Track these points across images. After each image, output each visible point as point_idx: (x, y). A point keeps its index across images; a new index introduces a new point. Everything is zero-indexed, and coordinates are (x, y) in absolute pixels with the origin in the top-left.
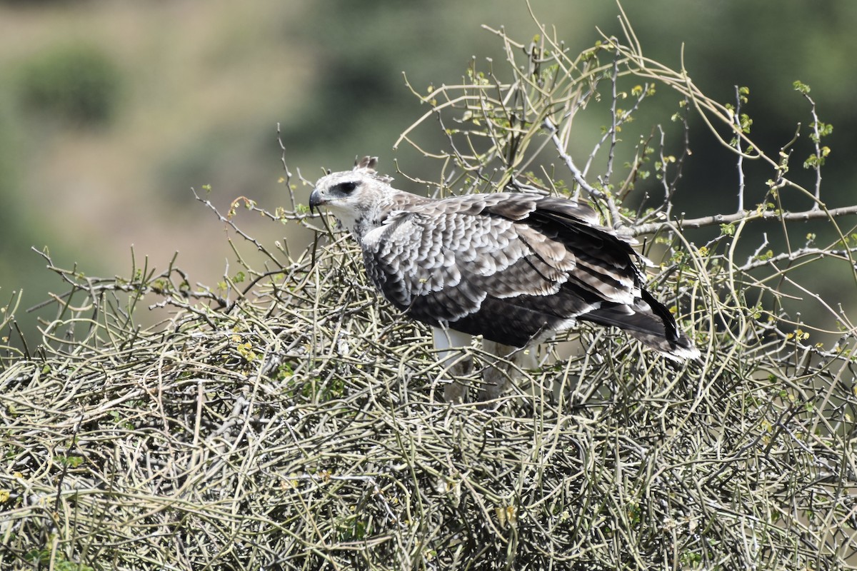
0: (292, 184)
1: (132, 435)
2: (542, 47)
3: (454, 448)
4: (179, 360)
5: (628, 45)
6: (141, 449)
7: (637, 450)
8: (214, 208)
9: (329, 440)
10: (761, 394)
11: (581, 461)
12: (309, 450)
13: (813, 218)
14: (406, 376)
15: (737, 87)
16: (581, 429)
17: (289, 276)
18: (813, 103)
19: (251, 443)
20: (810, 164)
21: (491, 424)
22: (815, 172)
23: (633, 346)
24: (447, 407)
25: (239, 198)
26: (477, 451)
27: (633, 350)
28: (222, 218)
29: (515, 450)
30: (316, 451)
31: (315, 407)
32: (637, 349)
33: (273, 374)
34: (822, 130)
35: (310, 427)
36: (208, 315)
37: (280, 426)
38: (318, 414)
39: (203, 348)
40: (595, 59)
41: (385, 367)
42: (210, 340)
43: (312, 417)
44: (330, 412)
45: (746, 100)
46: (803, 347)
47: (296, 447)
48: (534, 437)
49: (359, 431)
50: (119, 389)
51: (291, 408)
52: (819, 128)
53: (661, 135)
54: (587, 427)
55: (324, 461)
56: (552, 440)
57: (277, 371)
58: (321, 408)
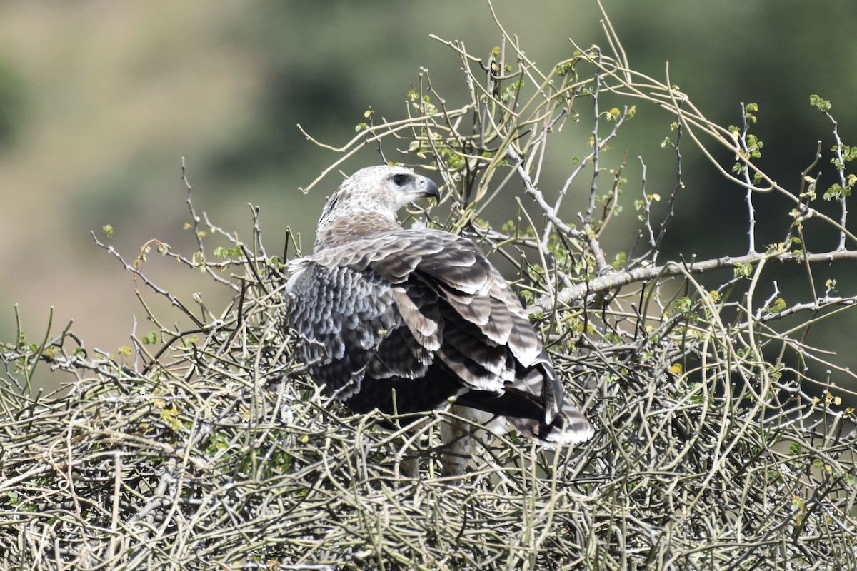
0: (199, 230)
1: (37, 520)
2: (502, 63)
3: (428, 530)
4: (91, 429)
5: (612, 55)
6: (49, 537)
7: (645, 533)
8: (118, 255)
9: (274, 523)
10: (785, 469)
11: (578, 546)
12: (251, 535)
13: (839, 260)
14: (365, 447)
15: (742, 104)
16: (577, 507)
17: (210, 335)
18: (835, 123)
19: (181, 528)
20: (833, 195)
21: (470, 502)
22: (840, 204)
23: (633, 410)
24: (416, 483)
25: (151, 241)
26: (455, 535)
27: (634, 415)
28: (128, 267)
29: (500, 534)
30: (260, 536)
31: (256, 484)
32: (639, 413)
33: (204, 445)
34: (846, 154)
35: (250, 508)
36: (120, 379)
37: (214, 508)
38: (261, 492)
39: (119, 416)
40: (573, 72)
41: (338, 436)
42: (128, 405)
43: (253, 496)
44: (274, 490)
45: (754, 119)
46: (834, 414)
47: (237, 532)
48: (523, 517)
49: (310, 513)
50: (19, 464)
51: (229, 486)
52: (843, 152)
53: (643, 168)
54: (585, 505)
55: (269, 548)
56: (545, 522)
57: (209, 442)
58: (264, 485)
